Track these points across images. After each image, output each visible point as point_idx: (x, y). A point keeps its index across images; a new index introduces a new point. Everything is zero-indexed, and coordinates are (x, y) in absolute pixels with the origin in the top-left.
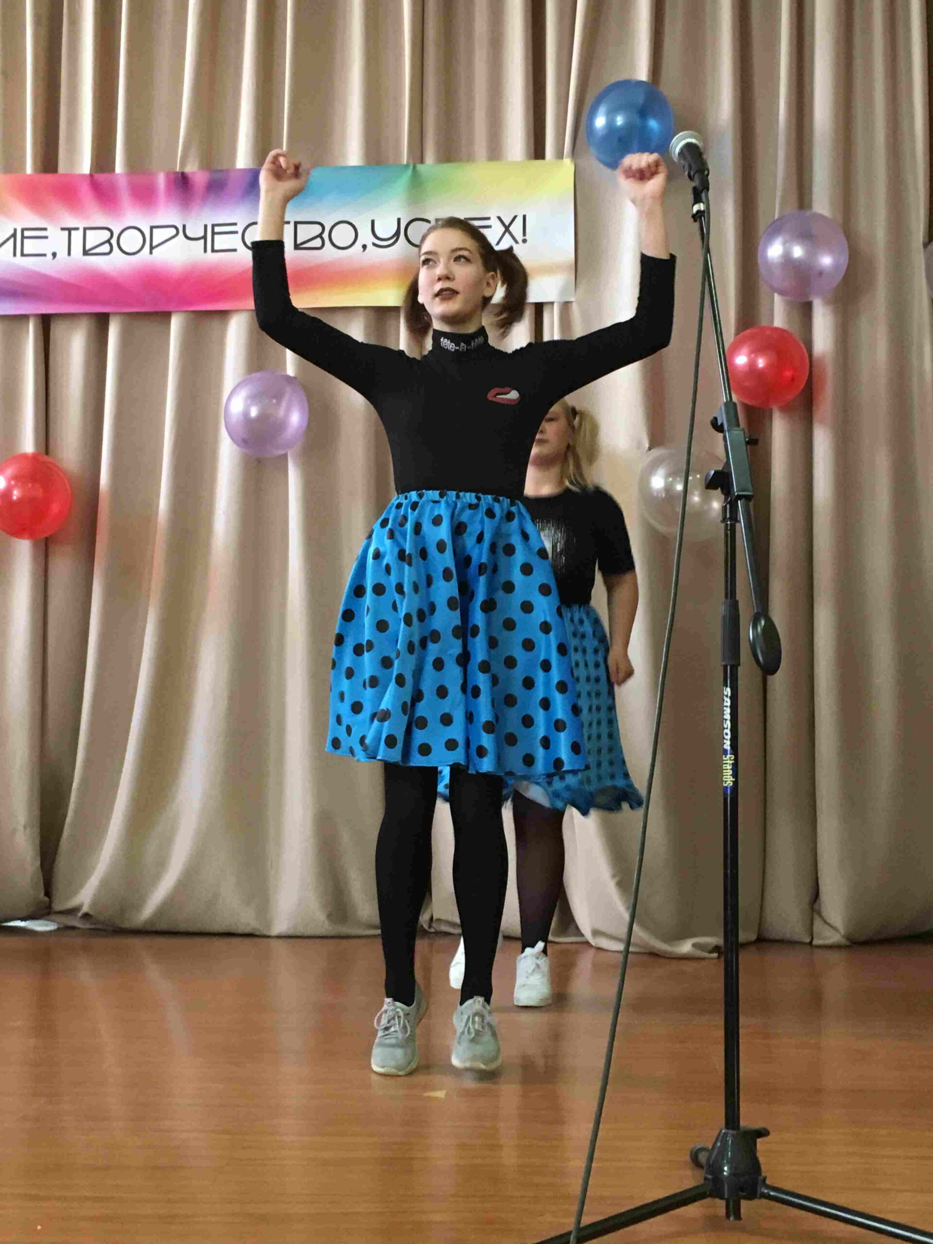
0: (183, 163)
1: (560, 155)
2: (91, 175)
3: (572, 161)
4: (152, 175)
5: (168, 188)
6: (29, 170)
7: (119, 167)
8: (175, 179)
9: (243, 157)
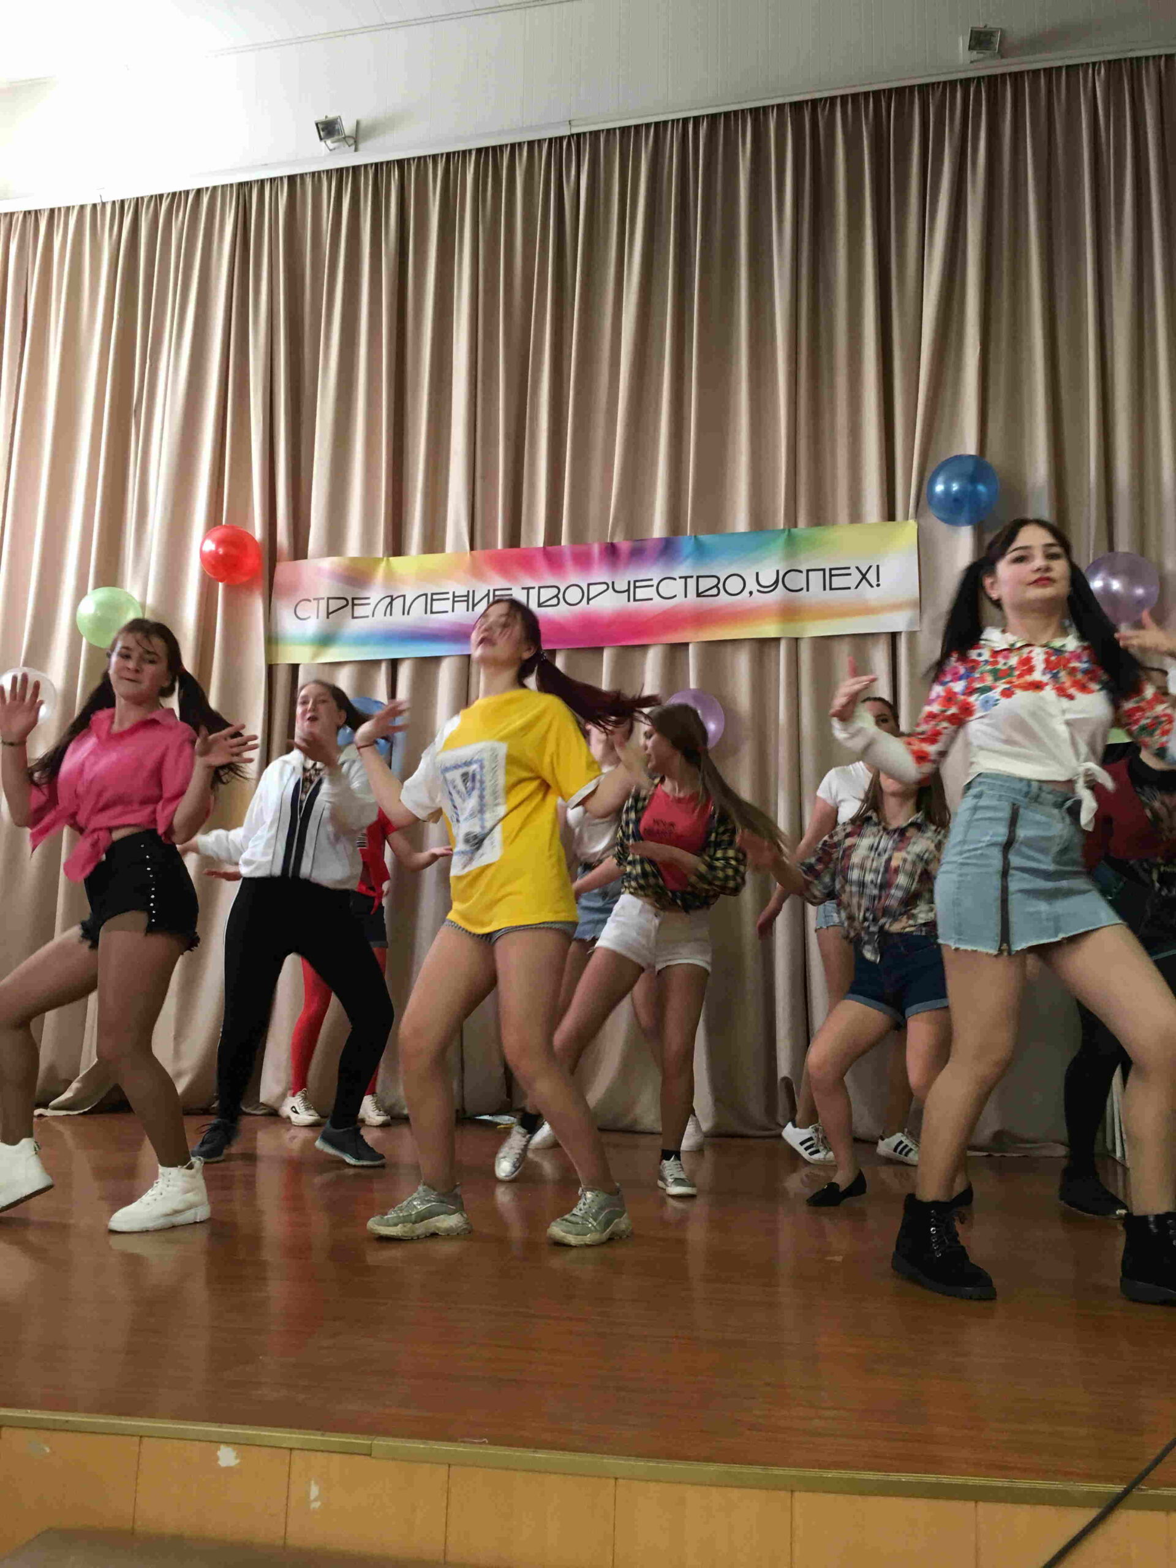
0: (612, 537)
1: (906, 518)
2: (544, 547)
3: (916, 521)
4: (590, 545)
5: (601, 553)
6: (500, 546)
7: (564, 541)
8: (606, 548)
9: (658, 529)
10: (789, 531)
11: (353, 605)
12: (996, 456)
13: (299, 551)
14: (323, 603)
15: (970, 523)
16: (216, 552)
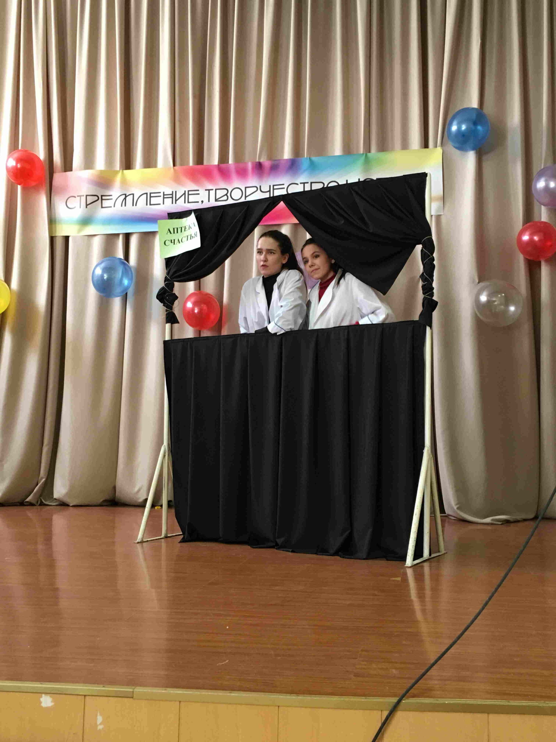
0: (260, 158)
1: (436, 146)
2: (218, 165)
3: (441, 148)
4: (246, 163)
5: (253, 168)
6: (191, 163)
7: (231, 161)
8: (256, 164)
9: (287, 154)
10: (366, 155)
11: (102, 199)
12: (489, 109)
13: (68, 166)
14: (83, 199)
15: (473, 149)
16: (16, 166)
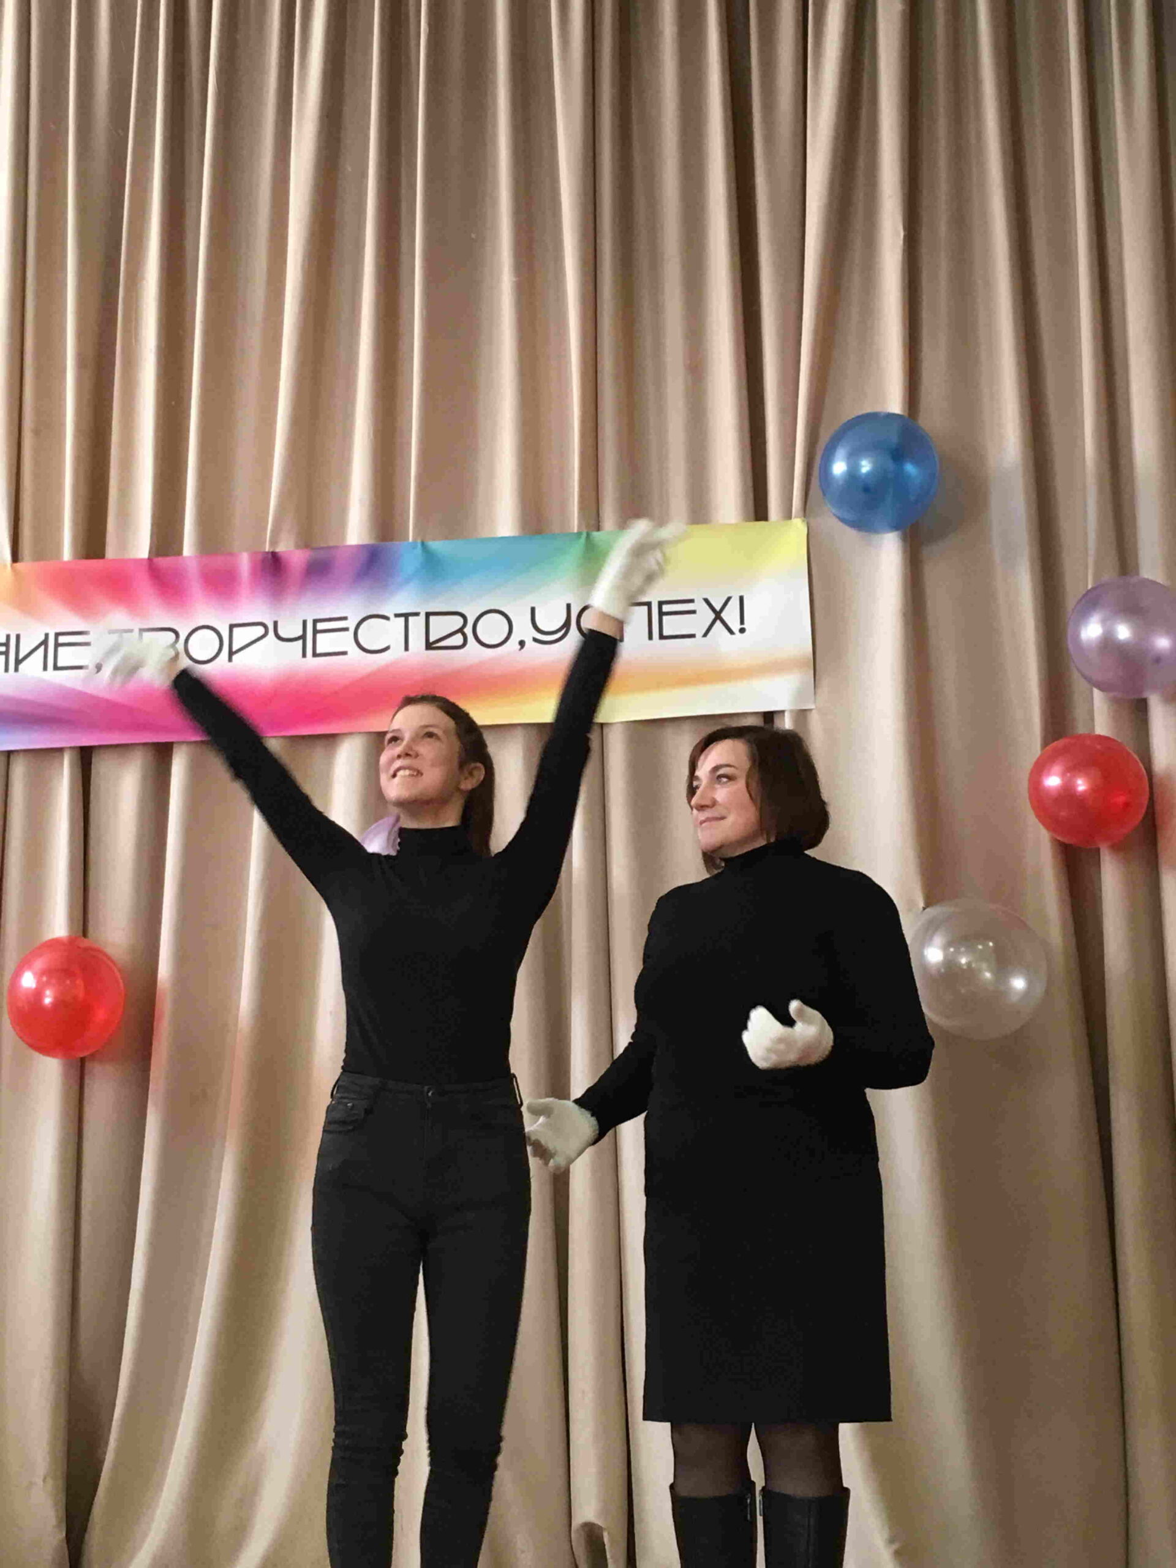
0: (274, 542)
1: (788, 515)
2: (150, 559)
3: (803, 521)
4: (233, 556)
5: (254, 572)
6: (67, 555)
7: (189, 547)
8: (264, 561)
9: (356, 529)
10: (588, 535)
12: (935, 418)
15: (895, 527)
